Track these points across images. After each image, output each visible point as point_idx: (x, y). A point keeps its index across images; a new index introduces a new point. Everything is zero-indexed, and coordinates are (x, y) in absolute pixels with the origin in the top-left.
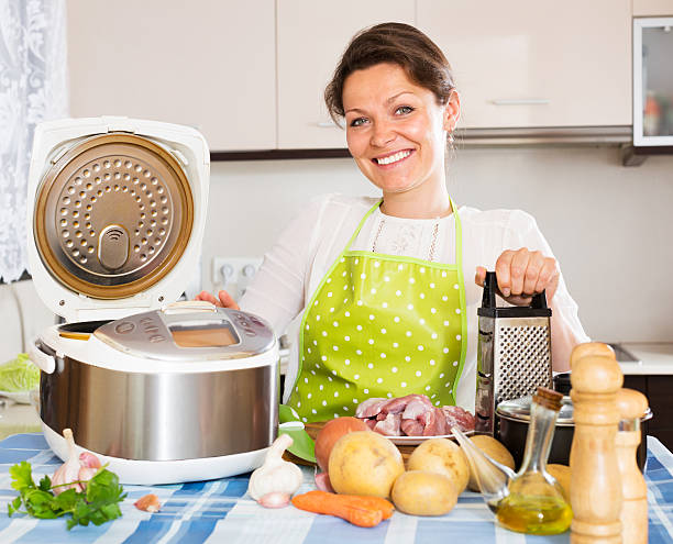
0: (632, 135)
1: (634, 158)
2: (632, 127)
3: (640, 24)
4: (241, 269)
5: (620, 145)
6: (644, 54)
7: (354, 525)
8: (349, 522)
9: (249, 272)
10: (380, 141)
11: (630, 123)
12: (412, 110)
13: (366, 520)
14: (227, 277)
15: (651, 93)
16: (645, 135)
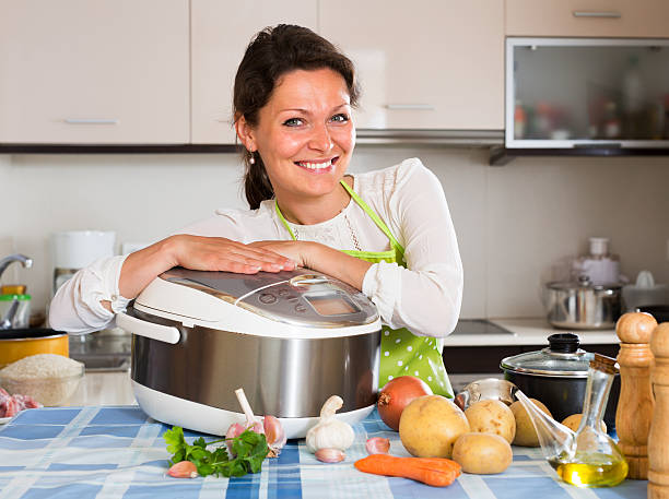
0: (504, 138)
1: (506, 157)
2: (504, 131)
3: (512, 42)
5: (488, 147)
7: (429, 485)
8: (424, 483)
11: (502, 128)
13: (442, 480)
15: (519, 102)
16: (516, 138)
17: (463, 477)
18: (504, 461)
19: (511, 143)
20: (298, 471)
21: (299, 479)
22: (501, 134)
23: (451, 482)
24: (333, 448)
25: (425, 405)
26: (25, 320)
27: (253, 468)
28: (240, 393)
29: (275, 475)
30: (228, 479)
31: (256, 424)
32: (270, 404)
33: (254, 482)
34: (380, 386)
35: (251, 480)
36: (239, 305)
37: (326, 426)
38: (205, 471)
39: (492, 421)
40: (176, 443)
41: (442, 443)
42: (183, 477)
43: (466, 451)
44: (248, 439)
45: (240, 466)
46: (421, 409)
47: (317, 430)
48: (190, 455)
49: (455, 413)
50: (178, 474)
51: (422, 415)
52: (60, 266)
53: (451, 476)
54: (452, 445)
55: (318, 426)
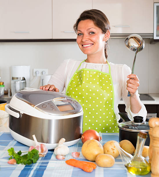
0: (153, 36)
2: (153, 34)
3: (156, 5)
4: (41, 72)
5: (149, 38)
6: (157, 13)
7: (85, 171)
8: (83, 170)
9: (44, 73)
10: (84, 40)
12: (94, 33)
13: (88, 170)
14: (37, 74)
16: (157, 36)
17: (97, 168)
18: (111, 163)
19: (155, 38)
20: (48, 163)
21: (46, 166)
22: (152, 35)
23: (91, 171)
24: (61, 155)
25: (89, 143)
26: (3, 93)
27: (34, 162)
28: (34, 136)
29: (40, 165)
30: (25, 165)
31: (38, 146)
32: (45, 139)
33: (32, 167)
34: (82, 133)
35: (31, 166)
36: (35, 108)
37: (60, 147)
38: (19, 162)
39: (112, 149)
40: (12, 152)
41: (94, 156)
42: (12, 164)
43: (99, 160)
44: (34, 152)
45: (30, 161)
46: (88, 144)
47: (57, 149)
48: (14, 157)
49: (99, 146)
50: (10, 163)
51: (88, 147)
52: (13, 77)
53: (91, 169)
54: (96, 156)
55: (57, 147)
